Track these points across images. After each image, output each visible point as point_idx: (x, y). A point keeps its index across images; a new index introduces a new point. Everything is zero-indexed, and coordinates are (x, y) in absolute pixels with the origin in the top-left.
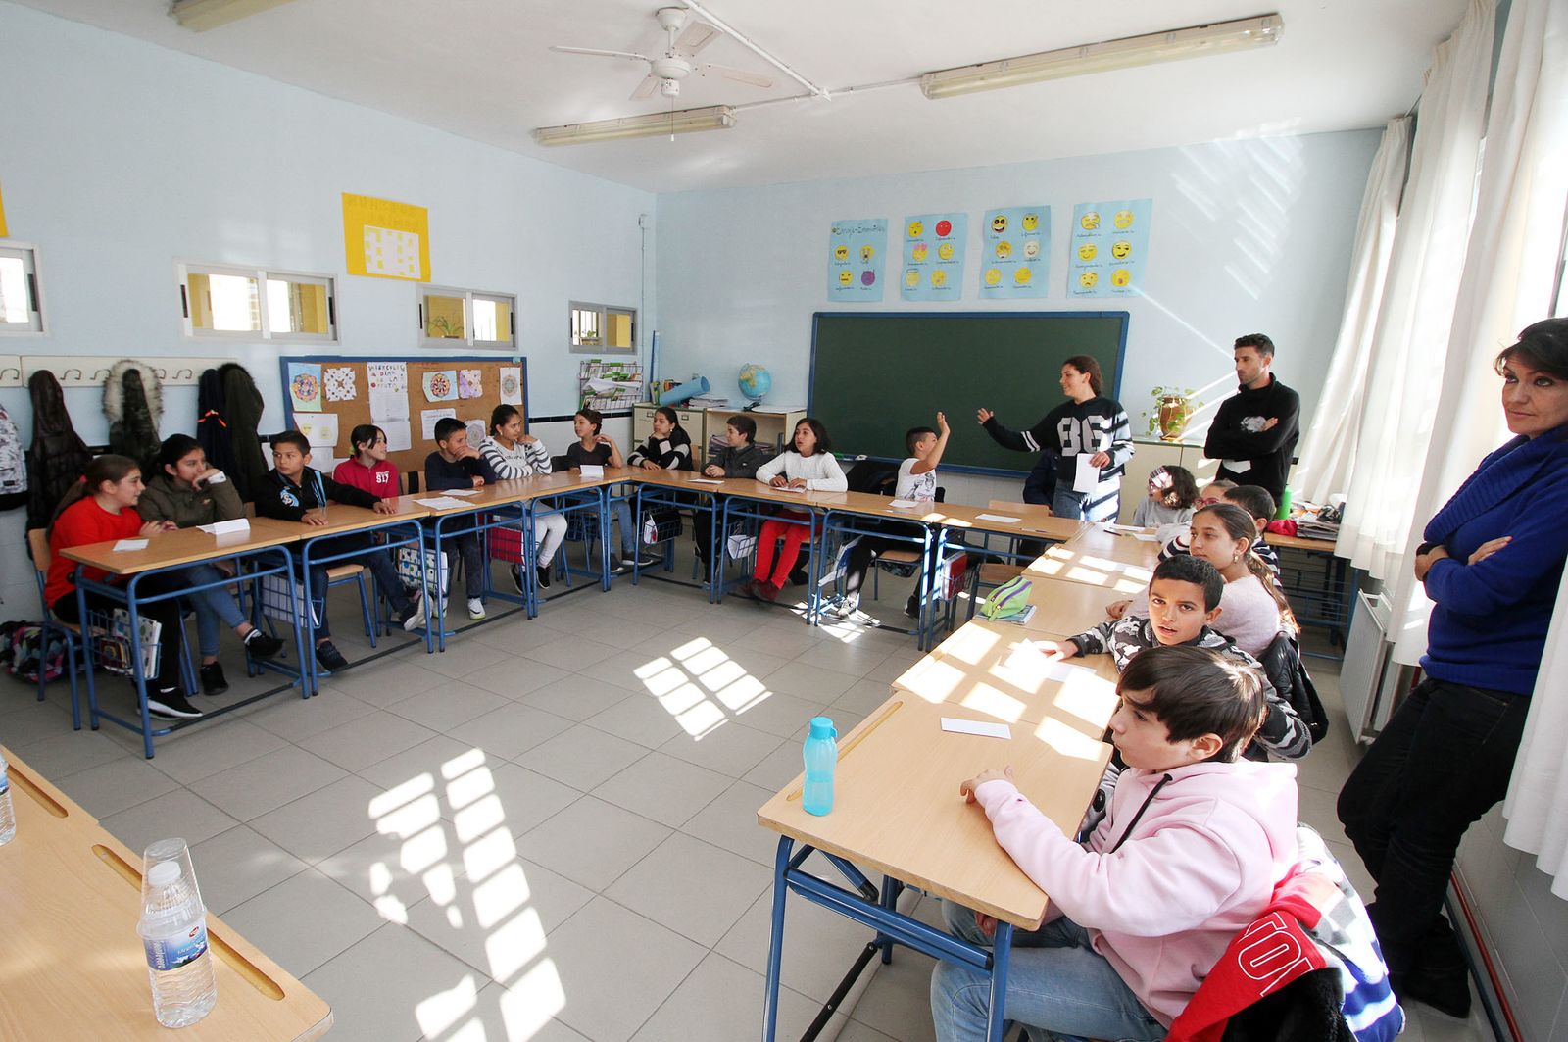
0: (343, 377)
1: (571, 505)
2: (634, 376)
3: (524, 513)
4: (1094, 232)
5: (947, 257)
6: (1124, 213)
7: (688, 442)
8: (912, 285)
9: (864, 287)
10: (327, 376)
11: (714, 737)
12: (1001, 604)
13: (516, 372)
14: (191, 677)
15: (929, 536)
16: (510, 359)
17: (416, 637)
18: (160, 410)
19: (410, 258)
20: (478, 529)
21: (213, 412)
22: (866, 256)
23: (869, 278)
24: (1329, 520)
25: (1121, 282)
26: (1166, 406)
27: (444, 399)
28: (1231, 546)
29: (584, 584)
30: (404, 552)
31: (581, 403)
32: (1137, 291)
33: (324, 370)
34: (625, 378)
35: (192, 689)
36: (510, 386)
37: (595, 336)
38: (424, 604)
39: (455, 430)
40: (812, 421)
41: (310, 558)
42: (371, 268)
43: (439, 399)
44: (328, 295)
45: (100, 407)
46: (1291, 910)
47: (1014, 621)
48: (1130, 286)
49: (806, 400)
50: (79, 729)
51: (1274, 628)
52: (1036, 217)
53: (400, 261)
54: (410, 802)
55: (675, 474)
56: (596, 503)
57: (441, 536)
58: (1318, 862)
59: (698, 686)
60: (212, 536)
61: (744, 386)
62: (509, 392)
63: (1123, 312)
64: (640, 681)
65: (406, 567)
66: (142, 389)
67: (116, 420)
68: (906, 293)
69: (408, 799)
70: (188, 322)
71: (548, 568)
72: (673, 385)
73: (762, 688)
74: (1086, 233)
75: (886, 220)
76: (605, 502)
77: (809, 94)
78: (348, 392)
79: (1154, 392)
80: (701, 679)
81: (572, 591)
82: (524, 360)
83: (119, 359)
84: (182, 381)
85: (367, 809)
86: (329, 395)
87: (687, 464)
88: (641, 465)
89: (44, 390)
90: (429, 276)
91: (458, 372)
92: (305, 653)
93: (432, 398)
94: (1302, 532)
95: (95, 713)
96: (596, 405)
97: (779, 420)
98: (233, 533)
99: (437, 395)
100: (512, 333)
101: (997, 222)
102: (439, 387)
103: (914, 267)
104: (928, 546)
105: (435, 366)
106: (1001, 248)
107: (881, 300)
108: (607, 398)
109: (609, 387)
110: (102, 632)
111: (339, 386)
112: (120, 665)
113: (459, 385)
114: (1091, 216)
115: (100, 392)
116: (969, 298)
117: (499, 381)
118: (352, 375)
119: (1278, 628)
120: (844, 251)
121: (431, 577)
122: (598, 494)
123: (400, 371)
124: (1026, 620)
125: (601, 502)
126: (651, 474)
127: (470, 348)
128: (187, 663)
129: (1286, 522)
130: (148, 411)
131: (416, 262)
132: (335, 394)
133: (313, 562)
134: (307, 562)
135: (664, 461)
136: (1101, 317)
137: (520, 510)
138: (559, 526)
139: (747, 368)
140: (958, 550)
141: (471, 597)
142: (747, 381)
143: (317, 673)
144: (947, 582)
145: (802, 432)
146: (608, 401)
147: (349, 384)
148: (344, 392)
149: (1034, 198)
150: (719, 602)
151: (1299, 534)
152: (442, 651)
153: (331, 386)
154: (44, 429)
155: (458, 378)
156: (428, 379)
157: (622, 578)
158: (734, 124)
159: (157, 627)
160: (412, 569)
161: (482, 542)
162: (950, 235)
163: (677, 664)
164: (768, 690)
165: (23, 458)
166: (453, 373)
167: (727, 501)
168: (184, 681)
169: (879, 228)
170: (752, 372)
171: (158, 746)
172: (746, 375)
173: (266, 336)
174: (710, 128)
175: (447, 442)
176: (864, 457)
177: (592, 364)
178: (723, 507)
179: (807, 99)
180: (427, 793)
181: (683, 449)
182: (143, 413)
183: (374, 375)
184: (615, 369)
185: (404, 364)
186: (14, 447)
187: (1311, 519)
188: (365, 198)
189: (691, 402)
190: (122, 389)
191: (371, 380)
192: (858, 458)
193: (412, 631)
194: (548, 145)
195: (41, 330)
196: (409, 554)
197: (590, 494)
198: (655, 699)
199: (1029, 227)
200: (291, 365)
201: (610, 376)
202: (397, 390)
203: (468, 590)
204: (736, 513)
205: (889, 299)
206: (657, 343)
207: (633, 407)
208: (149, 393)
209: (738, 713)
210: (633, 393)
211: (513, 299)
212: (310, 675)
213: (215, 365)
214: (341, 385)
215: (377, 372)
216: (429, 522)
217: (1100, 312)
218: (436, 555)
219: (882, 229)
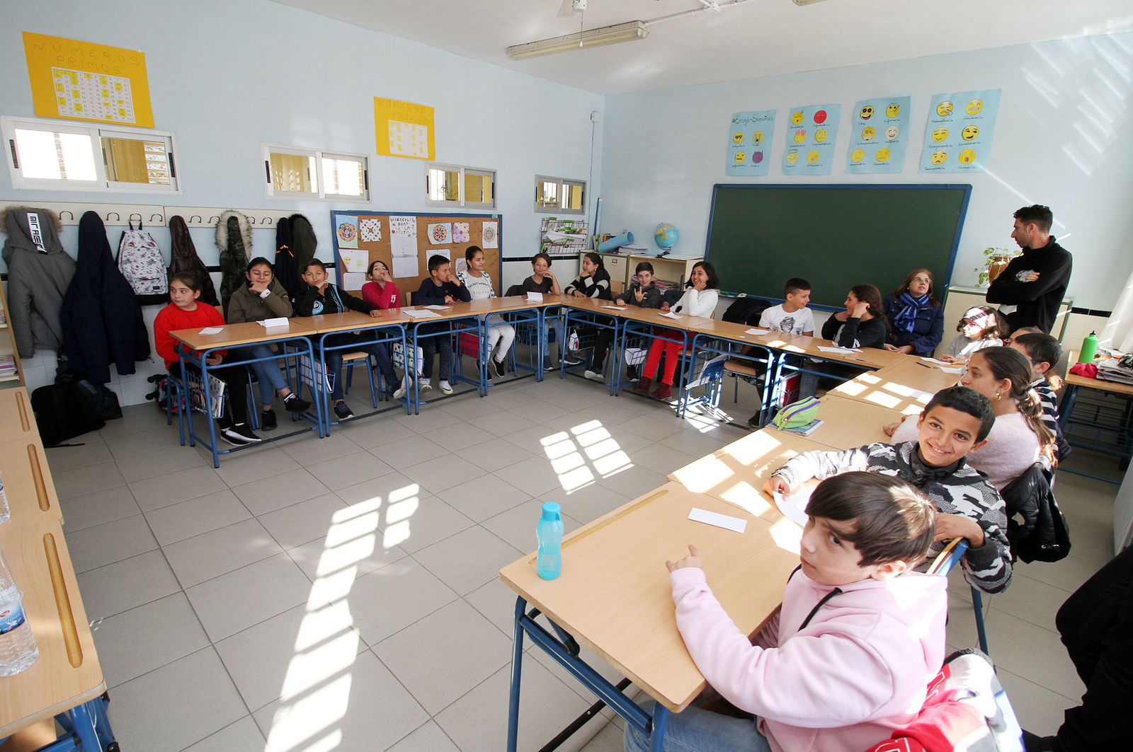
0: (373, 225)
1: (521, 319)
2: (581, 230)
3: (480, 325)
4: (948, 118)
5: (822, 140)
6: (975, 102)
7: (608, 279)
8: (792, 162)
9: (754, 164)
10: (362, 225)
11: (581, 493)
12: (788, 418)
13: (494, 225)
14: (255, 418)
15: (771, 358)
16: (490, 216)
17: (400, 403)
18: (250, 244)
19: (421, 143)
20: (451, 332)
21: (285, 246)
22: (757, 140)
23: (758, 157)
24: (1128, 366)
25: (967, 159)
26: (995, 263)
27: (441, 243)
28: (993, 385)
29: (525, 375)
30: (396, 345)
31: (541, 248)
32: (981, 167)
33: (360, 221)
34: (575, 231)
35: (256, 425)
36: (489, 235)
37: (555, 201)
38: (406, 382)
39: (443, 263)
40: (705, 265)
41: (325, 346)
42: (393, 150)
43: (438, 243)
44: (364, 169)
45: (215, 241)
46: (921, 740)
47: (799, 431)
48: (975, 163)
49: (704, 253)
50: (184, 445)
51: (1032, 459)
52: (898, 107)
53: (414, 145)
54: (361, 516)
55: (596, 302)
56: (534, 319)
57: (418, 337)
58: (973, 694)
59: (582, 455)
60: (264, 327)
61: (658, 239)
62: (489, 239)
63: (966, 185)
64: (543, 447)
65: (398, 356)
66: (239, 230)
67: (223, 249)
68: (786, 168)
69: (361, 513)
70: (270, 186)
71: (502, 362)
72: (609, 237)
73: (628, 460)
74: (939, 119)
75: (775, 111)
76: (541, 319)
77: (702, 8)
78: (376, 236)
79: (986, 251)
80: (586, 450)
81: (517, 379)
82: (500, 216)
83: (225, 210)
84: (266, 225)
85: (331, 517)
86: (363, 237)
87: (606, 295)
88: (573, 294)
89: (178, 227)
90: (434, 155)
91: (453, 224)
92: (323, 409)
93: (433, 242)
94: (1101, 375)
95: (192, 436)
96: (552, 252)
97: (681, 265)
98: (277, 327)
99: (437, 240)
100: (493, 197)
101: (865, 111)
102: (439, 234)
103: (794, 148)
104: (770, 366)
105: (436, 219)
106: (867, 132)
107: (766, 175)
108: (560, 245)
109: (562, 238)
110: (197, 385)
111: (370, 232)
112: (201, 408)
113: (453, 233)
114: (946, 105)
115: (214, 230)
116: (837, 173)
117: (481, 231)
118: (379, 224)
119: (1036, 459)
120: (741, 137)
121: (411, 364)
122: (536, 313)
123: (412, 222)
124: (808, 432)
125: (538, 318)
126: (579, 302)
127: (463, 207)
128: (253, 409)
129: (1087, 366)
130: (243, 244)
131: (425, 147)
132: (367, 237)
133: (327, 349)
134: (322, 349)
135: (588, 292)
136: (947, 189)
137: (477, 321)
138: (510, 334)
139: (661, 225)
140: (793, 371)
141: (442, 379)
142: (661, 235)
143: (330, 422)
144: (783, 394)
145: (697, 273)
146: (561, 247)
147: (376, 230)
148: (373, 236)
149: (895, 91)
150: (617, 395)
151: (1098, 377)
152: (417, 414)
153: (365, 232)
154: (177, 254)
155: (452, 228)
156: (431, 228)
157: (552, 373)
158: (647, 36)
159: (223, 385)
160: (400, 358)
161: (454, 342)
162: (825, 122)
163: (573, 437)
164: (632, 463)
165: (166, 272)
166: (449, 225)
167: (626, 323)
168: (250, 420)
169: (769, 118)
170: (665, 229)
171: (222, 461)
172: (660, 231)
173: (322, 196)
174: (629, 39)
175: (437, 271)
176: (744, 295)
177: (550, 221)
178: (623, 327)
179: (701, 12)
180: (374, 511)
181: (604, 283)
182: (239, 246)
183: (394, 225)
184: (567, 225)
185: (414, 218)
186: (160, 264)
187: (1113, 364)
188: (389, 100)
189: (620, 250)
190: (227, 229)
191: (392, 228)
192: (739, 296)
193: (399, 399)
194: (517, 59)
195: (177, 190)
196: (399, 347)
197: (531, 312)
198: (549, 461)
199: (891, 114)
200: (337, 216)
201: (561, 230)
202: (409, 236)
203: (440, 374)
204: (633, 332)
205: (772, 174)
206: (600, 207)
207: (580, 253)
208: (244, 233)
209: (604, 477)
210: (580, 244)
211: (495, 173)
212: (324, 422)
213: (287, 215)
214: (371, 231)
215: (396, 223)
216: (411, 326)
217: (946, 185)
218: (414, 349)
219: (771, 119)
